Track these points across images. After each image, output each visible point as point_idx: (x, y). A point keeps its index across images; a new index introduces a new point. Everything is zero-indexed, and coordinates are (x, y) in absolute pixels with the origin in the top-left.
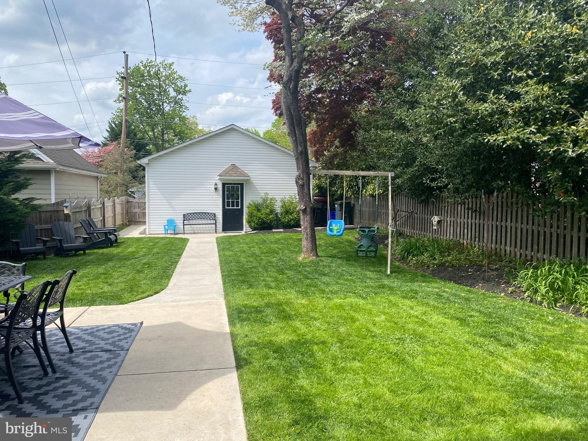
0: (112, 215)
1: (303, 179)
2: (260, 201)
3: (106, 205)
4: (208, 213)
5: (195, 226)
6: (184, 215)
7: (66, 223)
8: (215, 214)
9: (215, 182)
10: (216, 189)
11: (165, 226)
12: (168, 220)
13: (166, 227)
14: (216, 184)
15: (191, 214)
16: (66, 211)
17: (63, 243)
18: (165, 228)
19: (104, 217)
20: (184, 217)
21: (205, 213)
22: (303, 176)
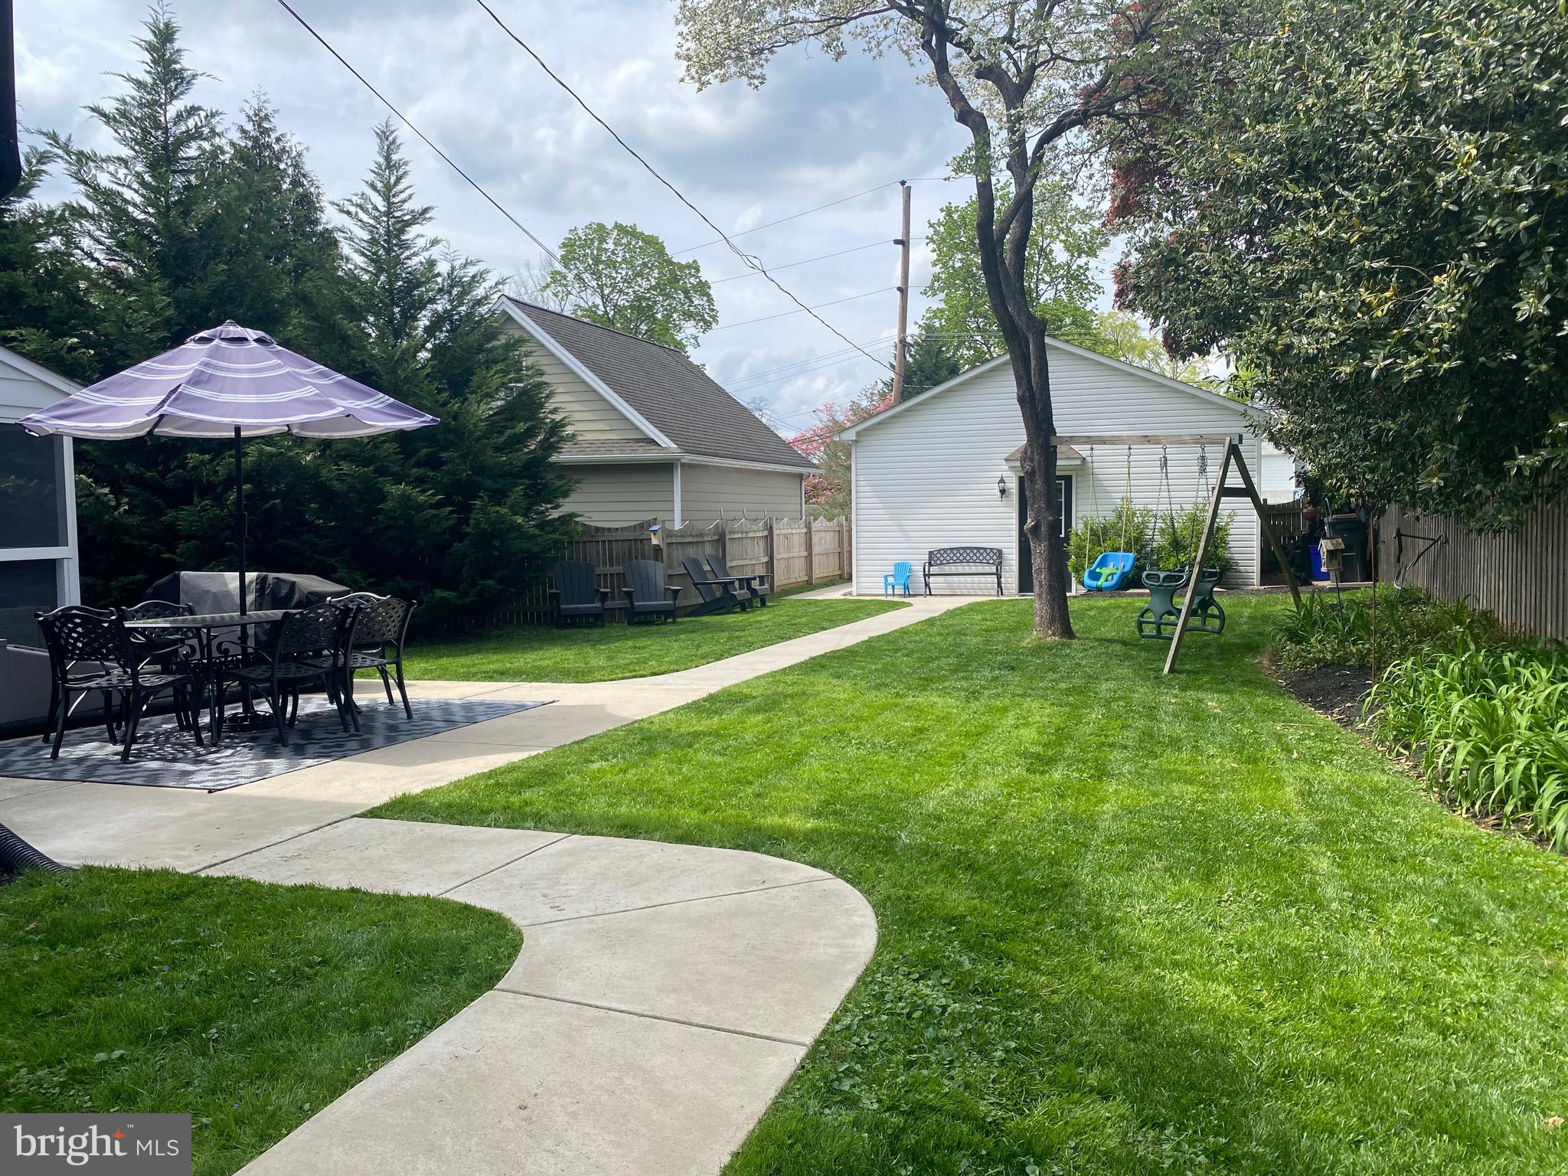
0: (806, 554)
1: (1032, 460)
2: (1111, 517)
3: (776, 532)
4: (985, 549)
5: (955, 579)
6: (931, 553)
7: (651, 562)
8: (1000, 551)
9: (999, 474)
10: (1003, 492)
11: (886, 577)
12: (896, 565)
13: (891, 580)
14: (1002, 481)
15: (945, 550)
16: (655, 541)
17: (634, 599)
18: (886, 580)
19: (772, 558)
20: (930, 558)
21: (978, 549)
22: (1032, 453)
